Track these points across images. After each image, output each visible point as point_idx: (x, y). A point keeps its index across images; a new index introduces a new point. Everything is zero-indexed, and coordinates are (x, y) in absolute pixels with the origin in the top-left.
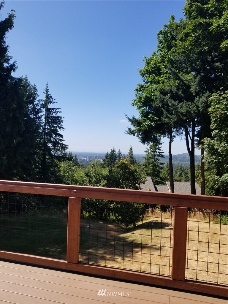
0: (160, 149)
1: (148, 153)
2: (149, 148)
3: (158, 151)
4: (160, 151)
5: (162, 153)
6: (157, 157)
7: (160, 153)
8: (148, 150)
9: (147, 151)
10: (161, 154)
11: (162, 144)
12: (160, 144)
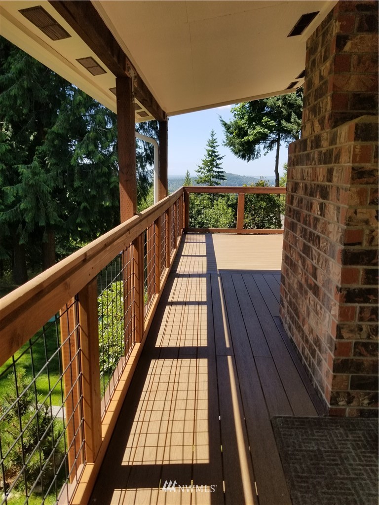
0: (220, 166)
1: (200, 173)
2: (203, 166)
3: (215, 169)
4: (219, 170)
5: (222, 172)
6: (214, 180)
7: (218, 172)
8: (201, 168)
9: (200, 170)
10: (221, 174)
11: (221, 158)
12: (219, 159)
